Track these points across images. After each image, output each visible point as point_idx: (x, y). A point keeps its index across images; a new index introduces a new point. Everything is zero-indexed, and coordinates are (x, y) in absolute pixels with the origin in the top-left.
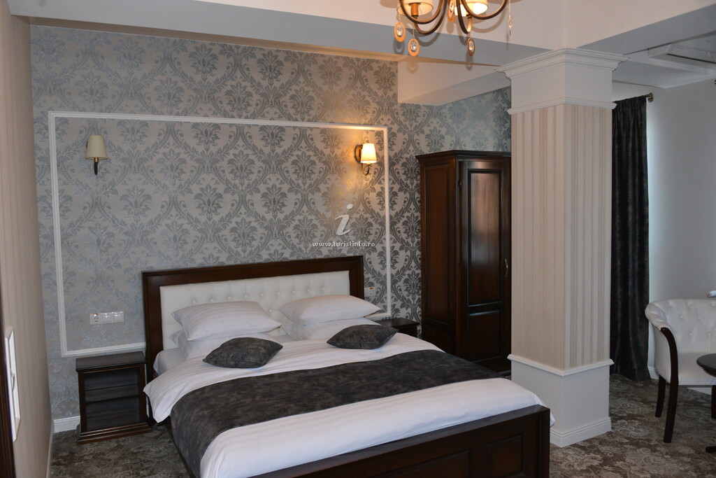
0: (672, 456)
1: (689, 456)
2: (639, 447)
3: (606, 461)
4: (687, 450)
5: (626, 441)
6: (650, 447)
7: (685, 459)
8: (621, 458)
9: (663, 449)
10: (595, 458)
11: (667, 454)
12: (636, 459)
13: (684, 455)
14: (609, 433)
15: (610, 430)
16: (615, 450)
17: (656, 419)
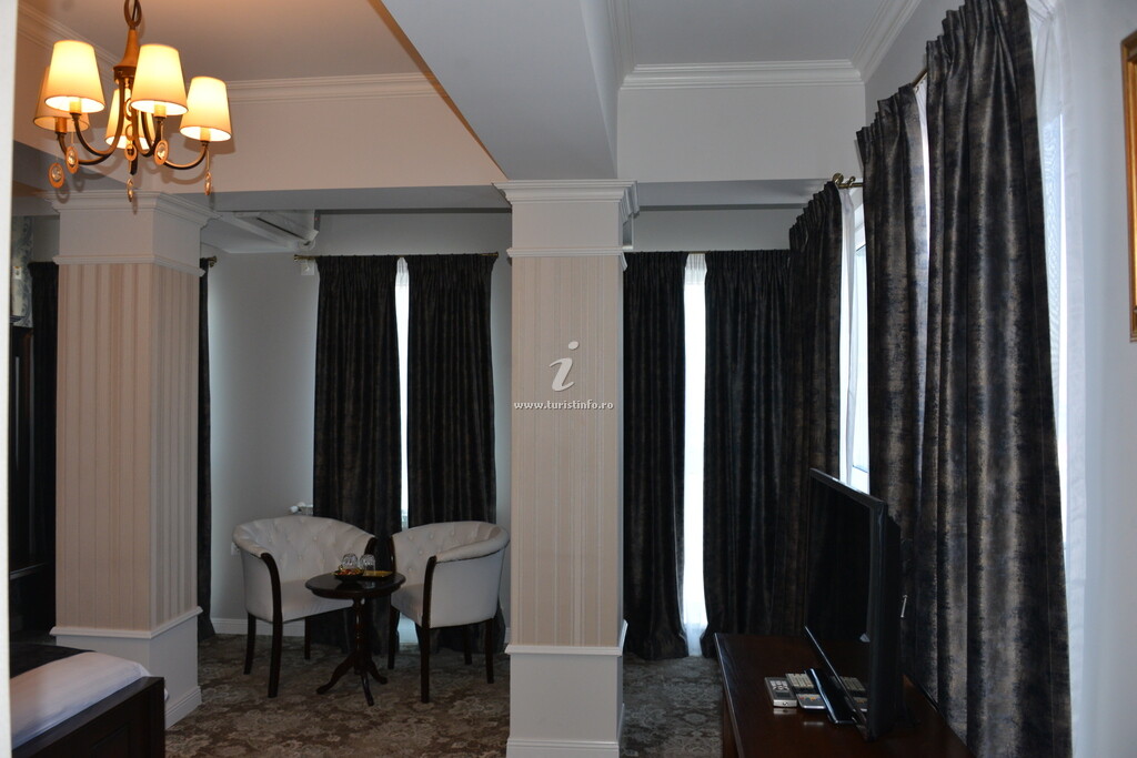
0: (285, 709)
1: (302, 704)
2: (245, 711)
3: (215, 738)
4: (297, 699)
5: (226, 709)
6: (256, 707)
7: (300, 708)
8: (232, 729)
9: (272, 706)
10: (201, 739)
11: (279, 709)
12: (249, 725)
13: (298, 704)
14: (201, 707)
15: (201, 703)
16: (219, 722)
17: (247, 677)
